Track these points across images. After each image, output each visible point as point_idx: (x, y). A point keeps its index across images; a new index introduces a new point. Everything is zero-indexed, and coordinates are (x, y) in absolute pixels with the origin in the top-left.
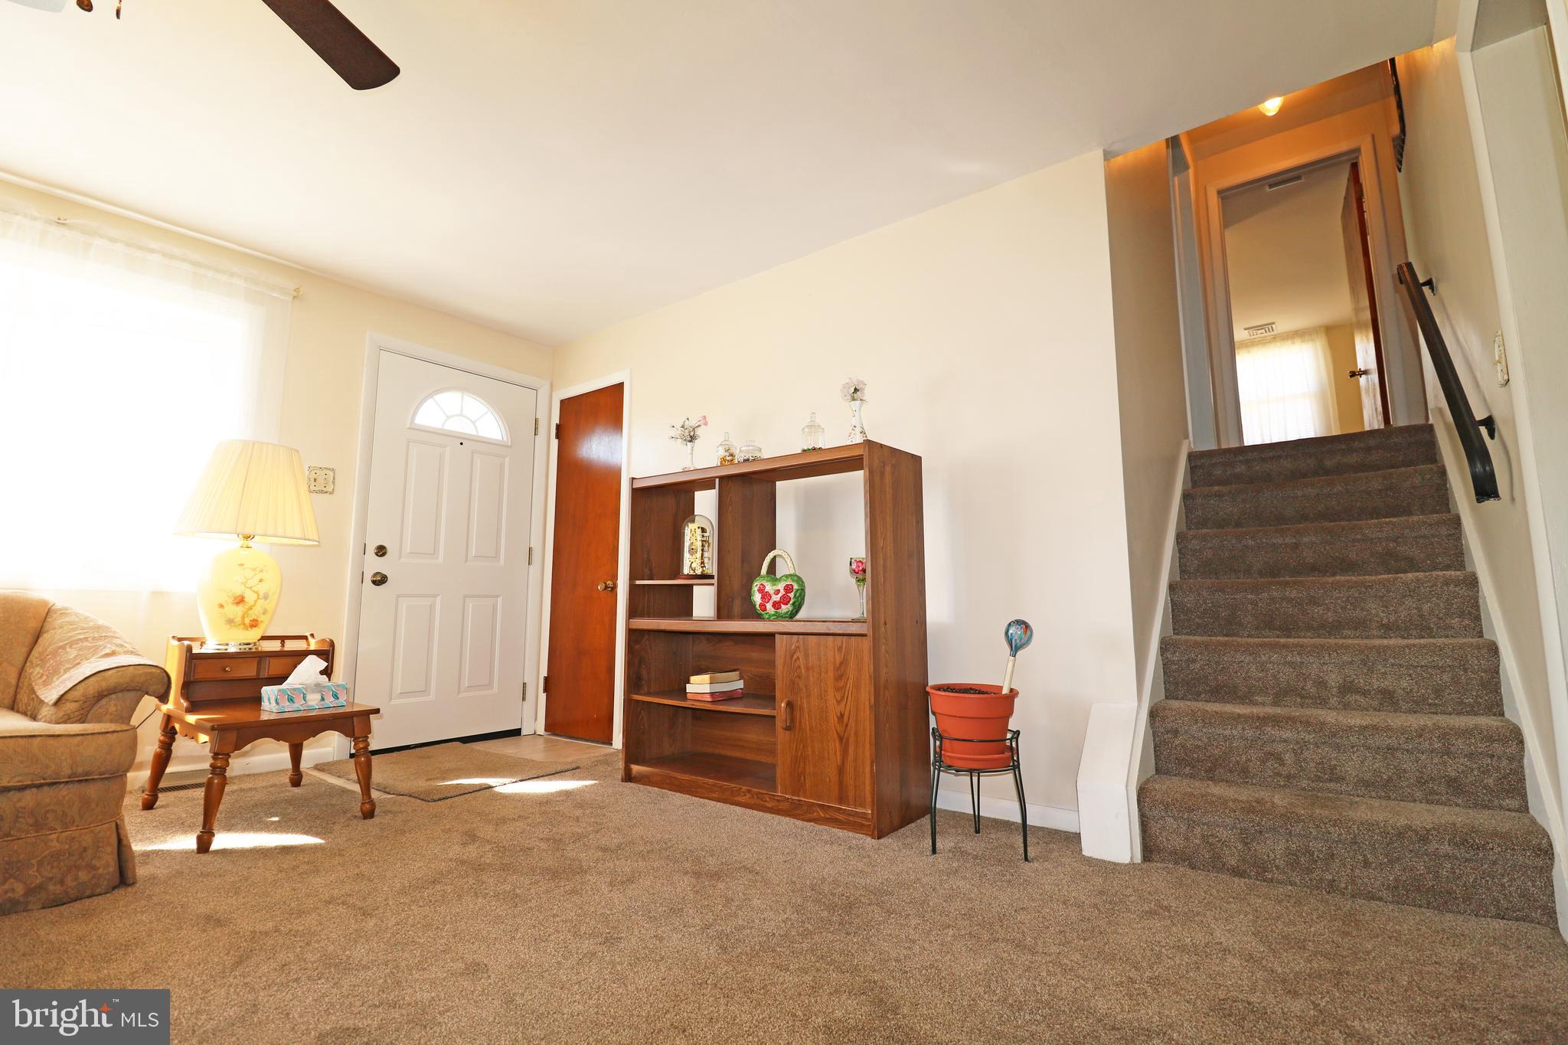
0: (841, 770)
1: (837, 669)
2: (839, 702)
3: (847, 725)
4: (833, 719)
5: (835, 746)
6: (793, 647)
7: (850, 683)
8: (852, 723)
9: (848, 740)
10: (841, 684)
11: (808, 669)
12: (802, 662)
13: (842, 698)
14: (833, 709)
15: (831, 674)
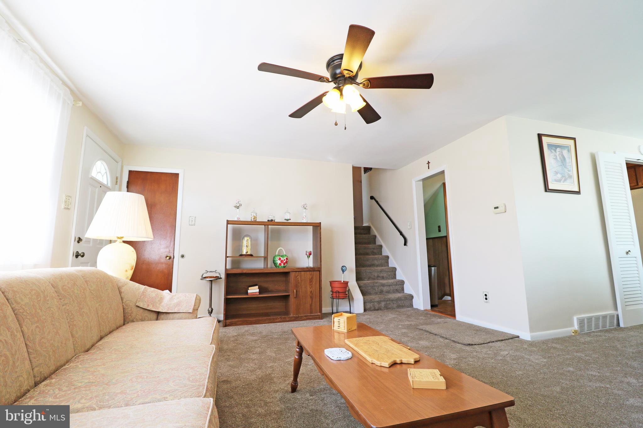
0: (311, 305)
1: (310, 280)
2: (310, 288)
3: (313, 294)
4: (309, 293)
5: (309, 300)
6: (297, 275)
7: (314, 283)
8: (314, 293)
9: (313, 297)
10: (311, 283)
11: (301, 280)
12: (299, 279)
13: (312, 287)
14: (309, 290)
15: (308, 281)
